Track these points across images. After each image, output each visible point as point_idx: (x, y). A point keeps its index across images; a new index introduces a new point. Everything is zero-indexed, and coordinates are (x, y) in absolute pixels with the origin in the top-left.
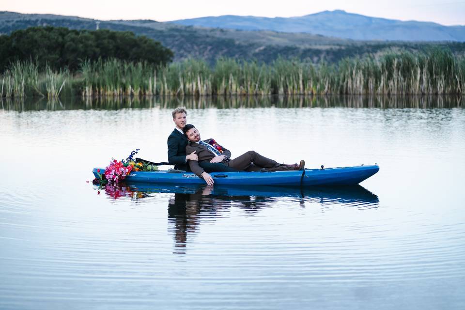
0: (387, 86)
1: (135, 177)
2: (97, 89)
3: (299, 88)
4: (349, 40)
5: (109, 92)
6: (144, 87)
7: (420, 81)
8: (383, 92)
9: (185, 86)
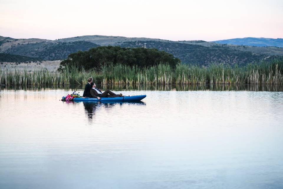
0: (272, 79)
2: (110, 81)
3: (222, 81)
5: (116, 82)
6: (135, 79)
8: (270, 82)
9: (157, 79)
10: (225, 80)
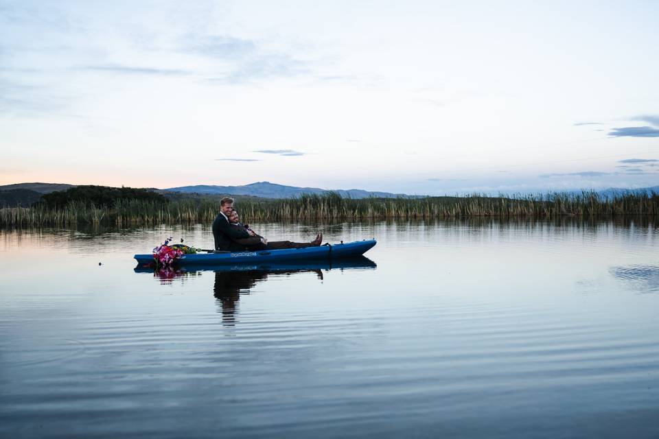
0: (304, 213)
1: (185, 259)
2: (125, 218)
3: (252, 216)
4: (272, 199)
5: (133, 220)
6: (156, 217)
7: (323, 210)
8: (302, 216)
9: (181, 215)
10: (255, 216)
